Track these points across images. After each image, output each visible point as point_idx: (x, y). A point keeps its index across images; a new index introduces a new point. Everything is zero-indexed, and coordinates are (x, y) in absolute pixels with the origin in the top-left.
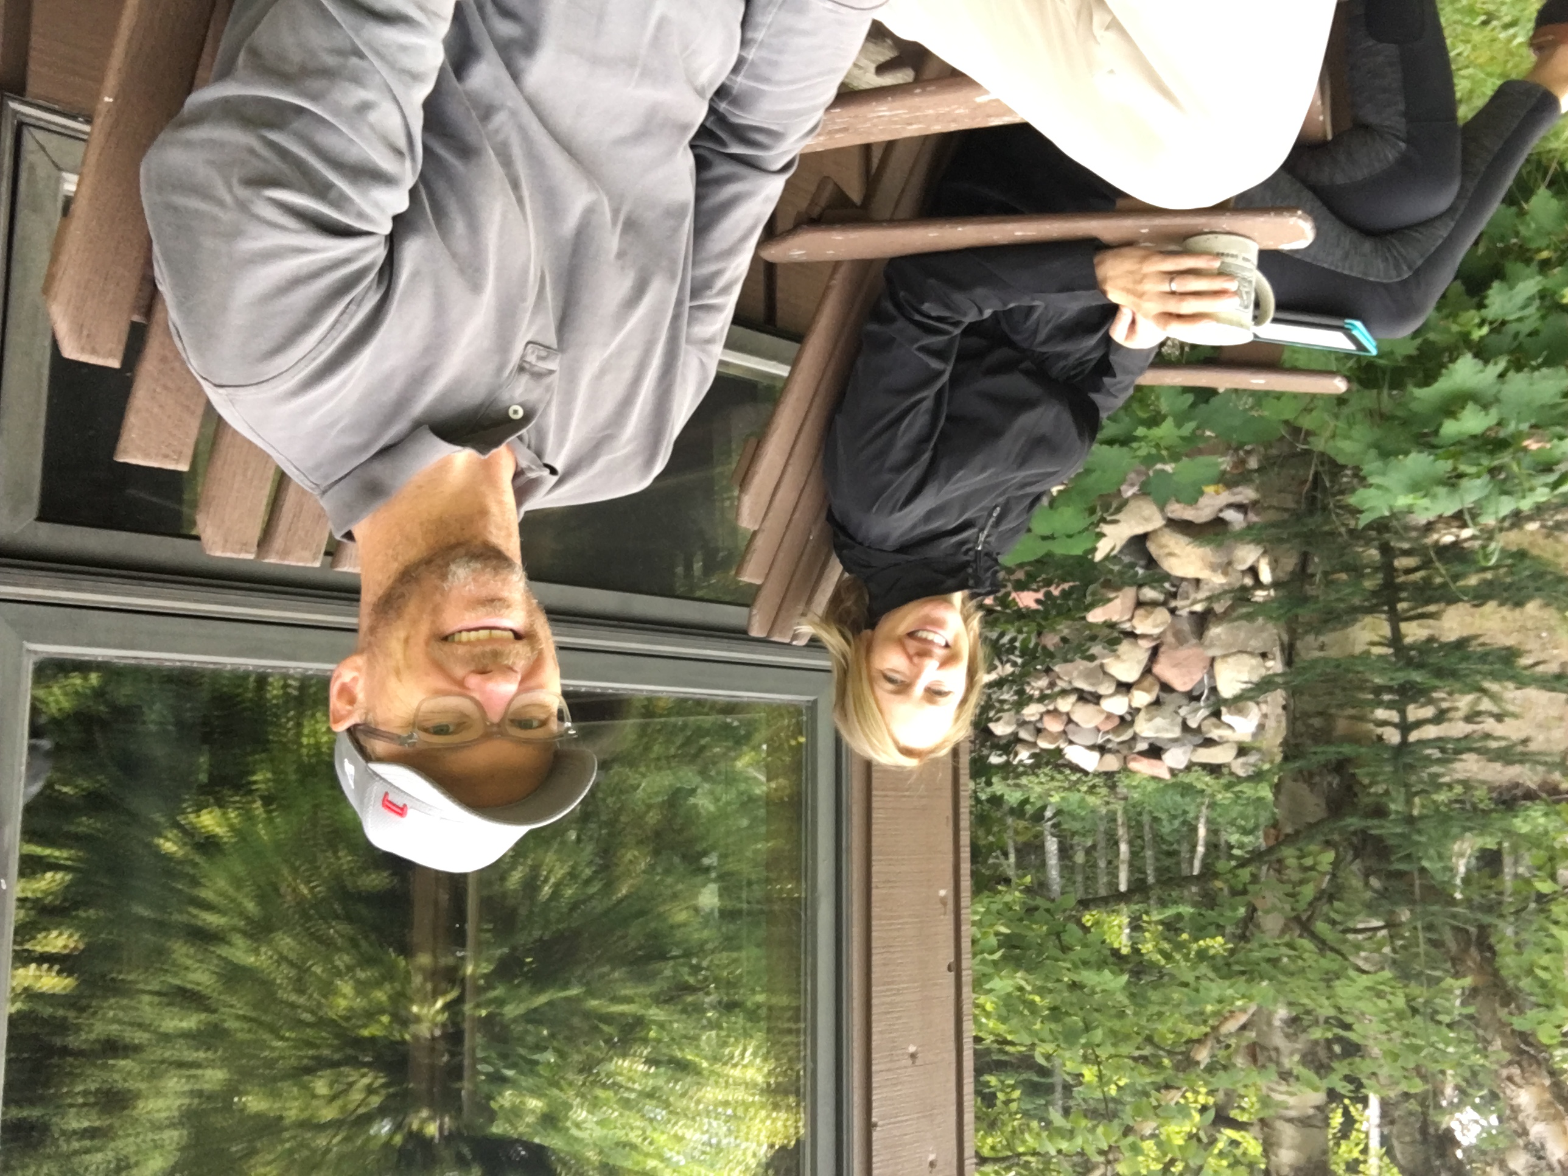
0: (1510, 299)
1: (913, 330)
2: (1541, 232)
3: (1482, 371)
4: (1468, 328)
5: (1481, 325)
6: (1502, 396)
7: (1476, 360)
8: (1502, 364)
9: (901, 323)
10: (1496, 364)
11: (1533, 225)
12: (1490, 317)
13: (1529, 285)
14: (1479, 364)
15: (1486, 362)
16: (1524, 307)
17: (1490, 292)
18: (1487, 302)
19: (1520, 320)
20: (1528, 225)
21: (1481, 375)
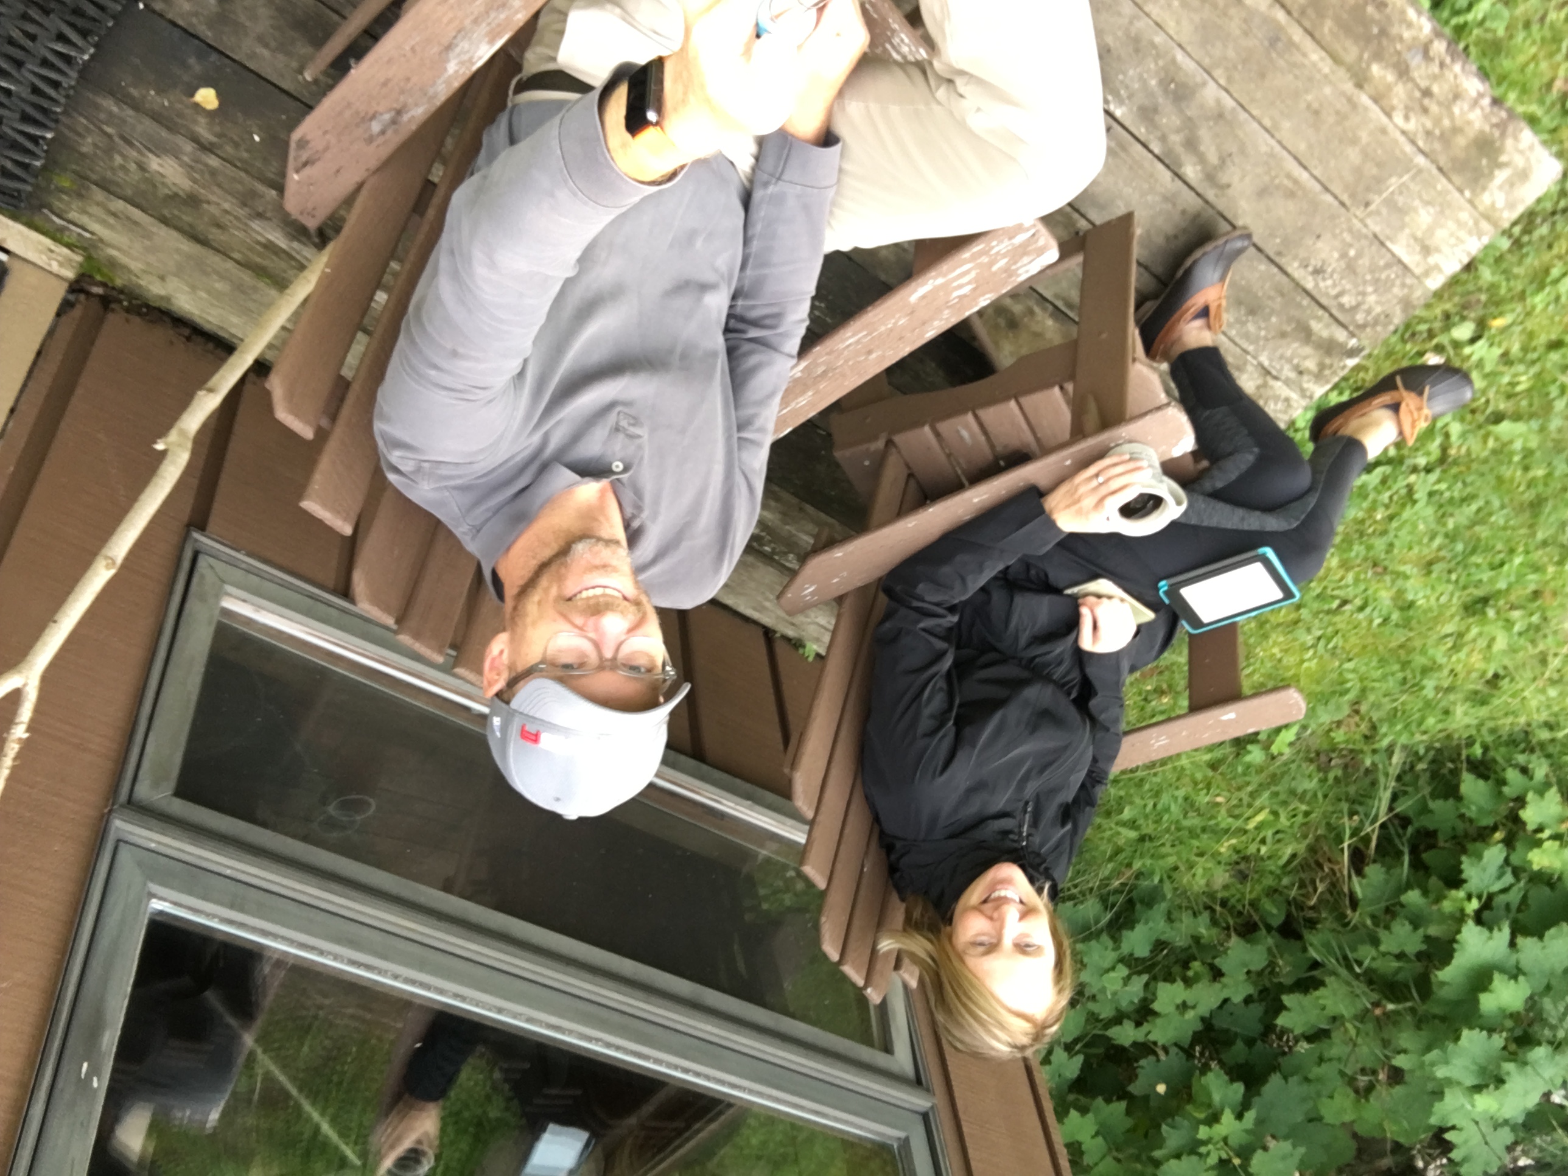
0: (1484, 870)
1: (914, 615)
2: (1480, 810)
3: (1490, 938)
4: (1458, 905)
5: (1469, 897)
6: (1523, 965)
7: (1479, 928)
8: (1506, 931)
9: (903, 611)
10: (1500, 930)
11: (1474, 808)
12: (1475, 893)
13: (1494, 854)
14: (1485, 932)
15: (1491, 930)
16: (1500, 876)
17: (1463, 866)
18: (1464, 876)
19: (1505, 891)
20: (1469, 808)
21: (1491, 943)
